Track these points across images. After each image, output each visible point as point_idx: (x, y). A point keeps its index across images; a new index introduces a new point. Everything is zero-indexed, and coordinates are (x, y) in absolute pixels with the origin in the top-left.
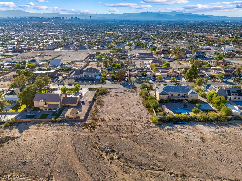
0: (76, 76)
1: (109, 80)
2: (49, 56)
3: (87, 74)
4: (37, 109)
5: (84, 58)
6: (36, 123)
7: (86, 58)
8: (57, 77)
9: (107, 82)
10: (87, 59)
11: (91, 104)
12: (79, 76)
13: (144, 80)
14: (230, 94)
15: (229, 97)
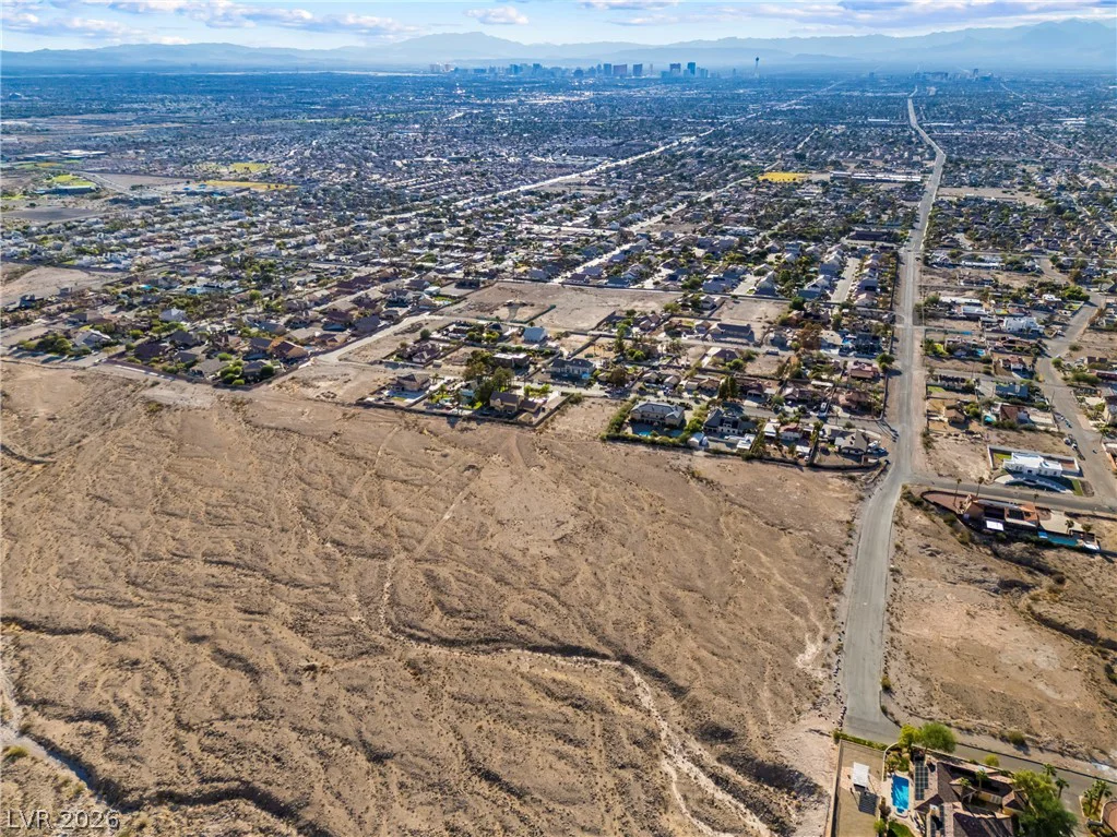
0: (555, 369)
1: (600, 382)
2: (529, 307)
3: (571, 368)
4: (493, 408)
5: (594, 325)
6: (489, 421)
7: (599, 325)
8: (528, 368)
9: (597, 385)
10: (601, 327)
11: (552, 412)
12: (559, 370)
13: (651, 391)
14: (721, 425)
15: (720, 428)
